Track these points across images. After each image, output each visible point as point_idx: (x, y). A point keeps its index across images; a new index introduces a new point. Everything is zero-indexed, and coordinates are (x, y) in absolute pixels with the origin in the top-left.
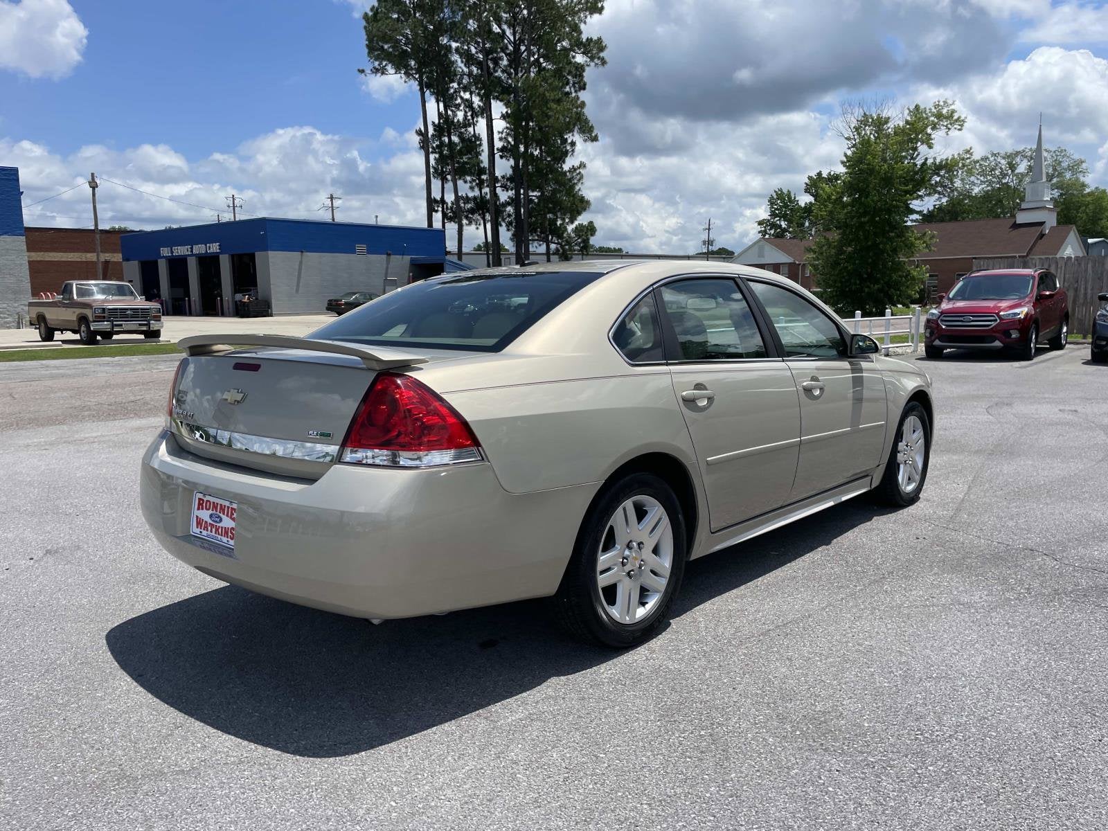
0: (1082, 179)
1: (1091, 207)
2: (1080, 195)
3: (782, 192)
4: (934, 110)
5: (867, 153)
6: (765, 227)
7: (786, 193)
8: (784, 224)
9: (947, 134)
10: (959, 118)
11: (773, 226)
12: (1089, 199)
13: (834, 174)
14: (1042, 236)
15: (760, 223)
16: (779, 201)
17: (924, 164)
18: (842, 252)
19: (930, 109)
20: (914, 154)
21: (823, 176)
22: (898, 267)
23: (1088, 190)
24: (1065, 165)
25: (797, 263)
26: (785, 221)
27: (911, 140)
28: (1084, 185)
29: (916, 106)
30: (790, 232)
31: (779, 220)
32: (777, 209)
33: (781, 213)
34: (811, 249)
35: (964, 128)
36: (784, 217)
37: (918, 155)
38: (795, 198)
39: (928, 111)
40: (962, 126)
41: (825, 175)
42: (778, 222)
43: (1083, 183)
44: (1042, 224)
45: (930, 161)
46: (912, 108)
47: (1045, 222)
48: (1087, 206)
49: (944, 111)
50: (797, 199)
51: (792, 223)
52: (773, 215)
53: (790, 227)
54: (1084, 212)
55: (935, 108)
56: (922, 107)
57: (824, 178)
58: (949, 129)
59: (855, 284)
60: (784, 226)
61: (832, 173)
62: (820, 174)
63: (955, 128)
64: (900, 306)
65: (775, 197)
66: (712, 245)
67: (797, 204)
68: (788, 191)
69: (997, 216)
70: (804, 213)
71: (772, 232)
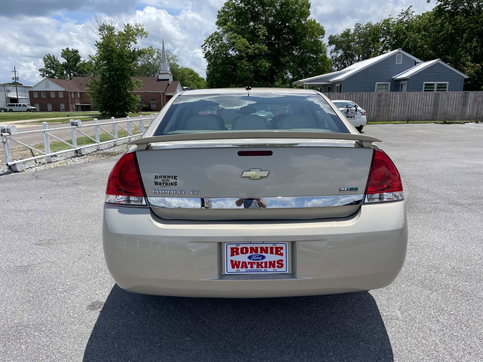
0: (177, 63)
1: (181, 74)
2: (177, 69)
3: (50, 56)
4: (135, 27)
5: (110, 42)
6: (43, 73)
7: (52, 56)
8: (53, 72)
9: (141, 39)
10: (146, 32)
11: (47, 72)
12: (180, 71)
13: (75, 50)
14: (169, 85)
15: (40, 70)
16: (49, 60)
17: (134, 51)
18: (103, 87)
19: (133, 26)
20: (129, 46)
21: (69, 50)
22: (128, 95)
23: (179, 68)
24: (170, 57)
25: (67, 91)
26: (53, 70)
27: (128, 39)
28: (178, 66)
29: (128, 24)
30: (57, 76)
31: (50, 69)
32: (48, 64)
33: (51, 66)
34: (88, 85)
35: (148, 37)
36: (53, 68)
37: (131, 46)
38: (57, 59)
39: (133, 27)
40: (147, 36)
41: (70, 50)
42: (50, 70)
43: (177, 65)
44: (168, 80)
45: (136, 50)
46: (126, 24)
47: (169, 79)
48: (179, 74)
49: (140, 28)
50: (58, 60)
51: (57, 71)
52: (47, 66)
53: (56, 73)
54: (179, 76)
55: (136, 26)
56: (130, 25)
57: (70, 51)
58: (142, 36)
59: (111, 102)
60: (53, 73)
61: (74, 49)
62: (68, 49)
63: (144, 36)
64: (130, 112)
65: (47, 58)
66: (18, 80)
67: (59, 62)
68: (53, 55)
69: (148, 76)
70: (63, 67)
71: (47, 75)
